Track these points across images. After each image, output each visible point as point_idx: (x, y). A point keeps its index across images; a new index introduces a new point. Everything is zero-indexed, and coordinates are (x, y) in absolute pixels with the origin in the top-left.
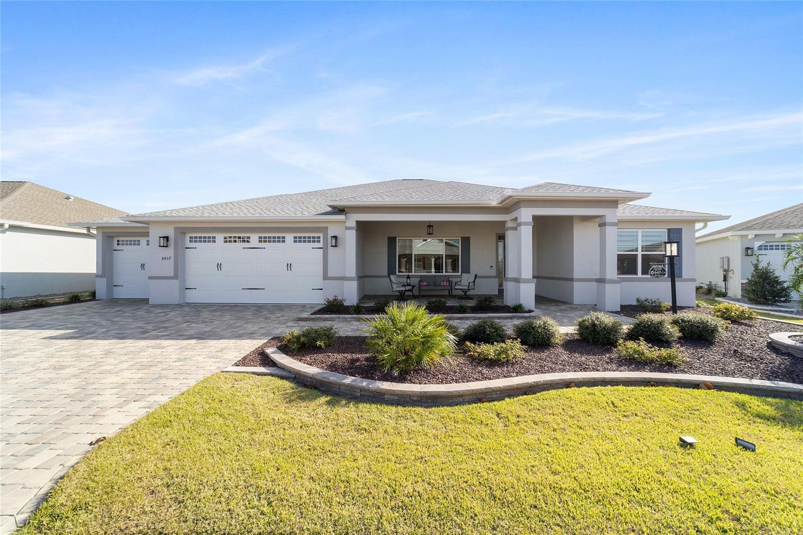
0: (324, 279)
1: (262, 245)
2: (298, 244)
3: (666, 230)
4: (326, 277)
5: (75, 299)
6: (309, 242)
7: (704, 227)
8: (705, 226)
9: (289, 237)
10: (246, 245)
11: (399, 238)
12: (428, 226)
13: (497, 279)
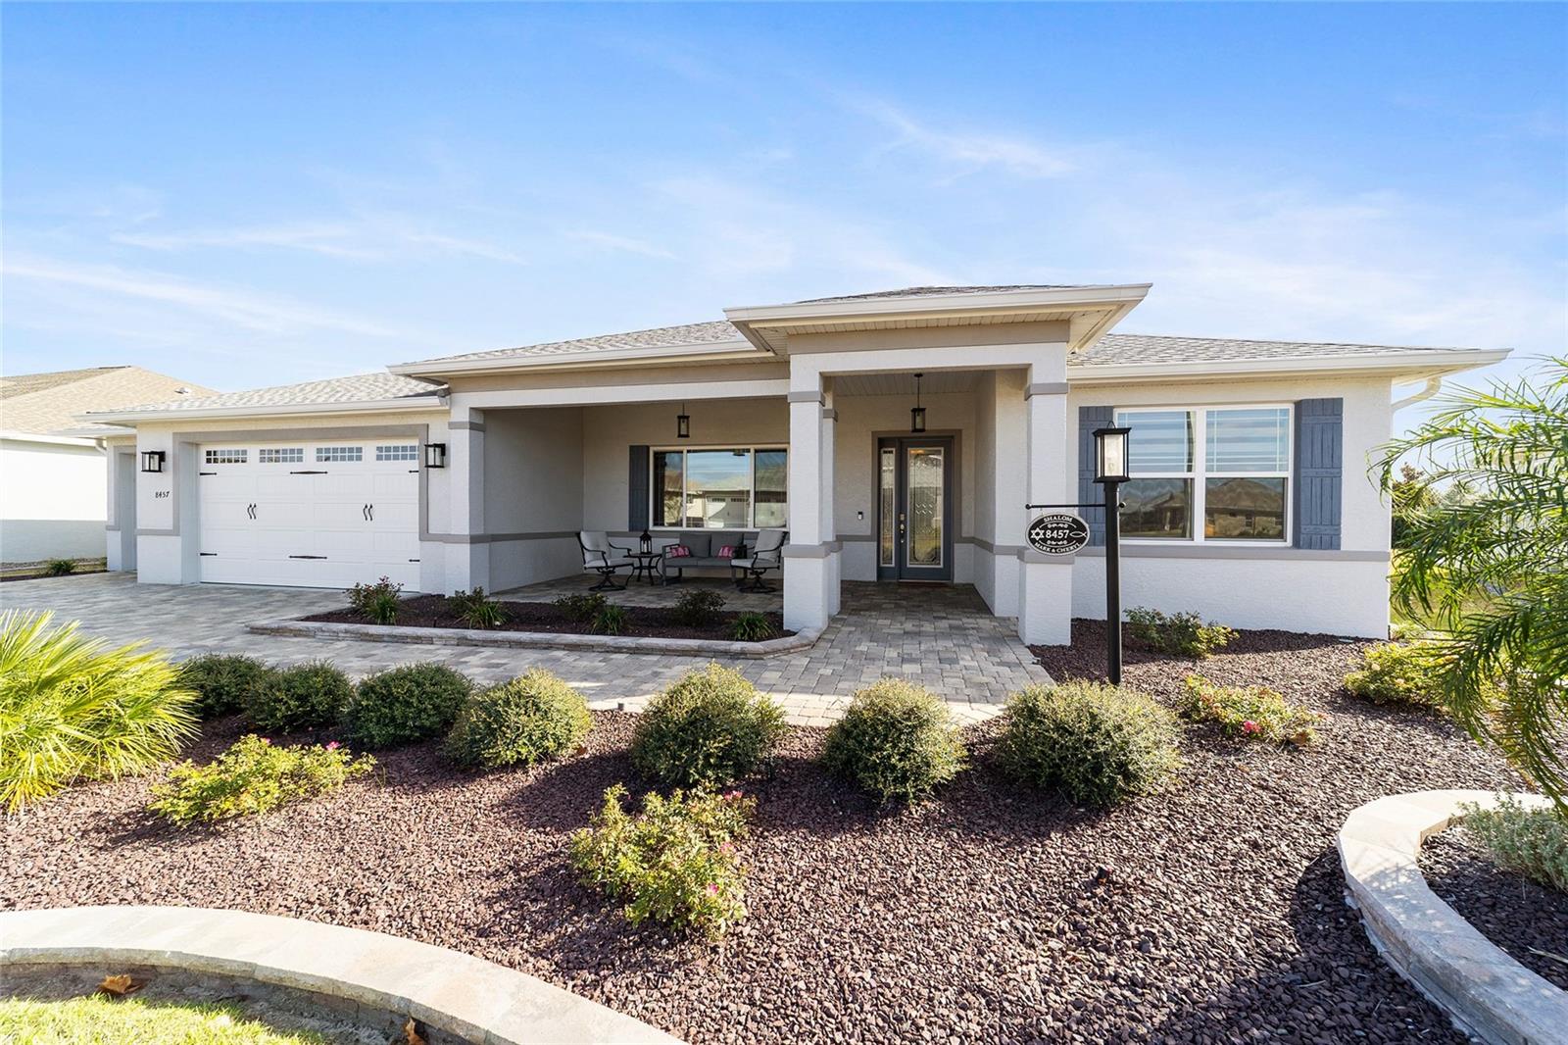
0: (420, 540)
1: (323, 466)
2: (384, 462)
3: (1291, 408)
4: (425, 534)
5: (62, 569)
6: (404, 457)
7: (1427, 390)
8: (1432, 389)
9: (369, 448)
10: (297, 466)
11: (656, 449)
12: (680, 417)
13: (875, 544)
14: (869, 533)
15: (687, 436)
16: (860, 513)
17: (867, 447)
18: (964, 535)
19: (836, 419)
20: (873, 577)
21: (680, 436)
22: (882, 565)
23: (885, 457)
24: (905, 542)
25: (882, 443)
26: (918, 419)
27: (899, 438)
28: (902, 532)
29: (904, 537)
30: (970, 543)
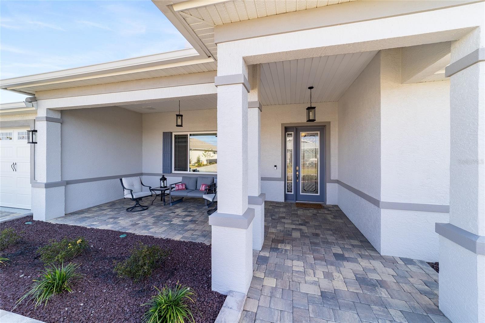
4: (33, 180)
9: (15, 134)
11: (175, 134)
12: (177, 115)
13: (284, 182)
14: (280, 177)
15: (181, 126)
16: (275, 166)
17: (279, 131)
18: (332, 179)
19: (260, 109)
20: (282, 200)
21: (177, 126)
22: (287, 193)
23: (288, 139)
24: (299, 181)
25: (287, 129)
26: (311, 114)
27: (296, 127)
28: (297, 176)
29: (299, 179)
30: (336, 183)
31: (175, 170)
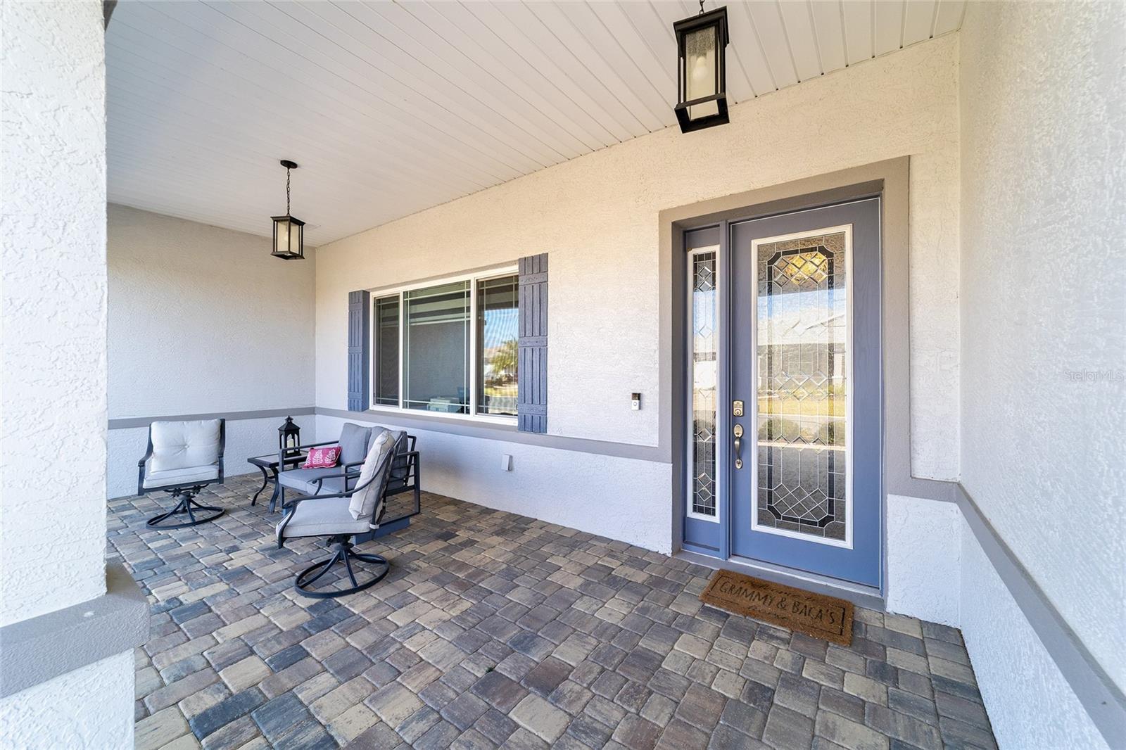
11: (375, 294)
13: (669, 467)
14: (655, 442)
16: (636, 396)
18: (920, 474)
20: (664, 544)
22: (687, 514)
25: (686, 236)
27: (726, 219)
28: (737, 443)
29: (744, 458)
30: (949, 500)
31: (378, 402)
